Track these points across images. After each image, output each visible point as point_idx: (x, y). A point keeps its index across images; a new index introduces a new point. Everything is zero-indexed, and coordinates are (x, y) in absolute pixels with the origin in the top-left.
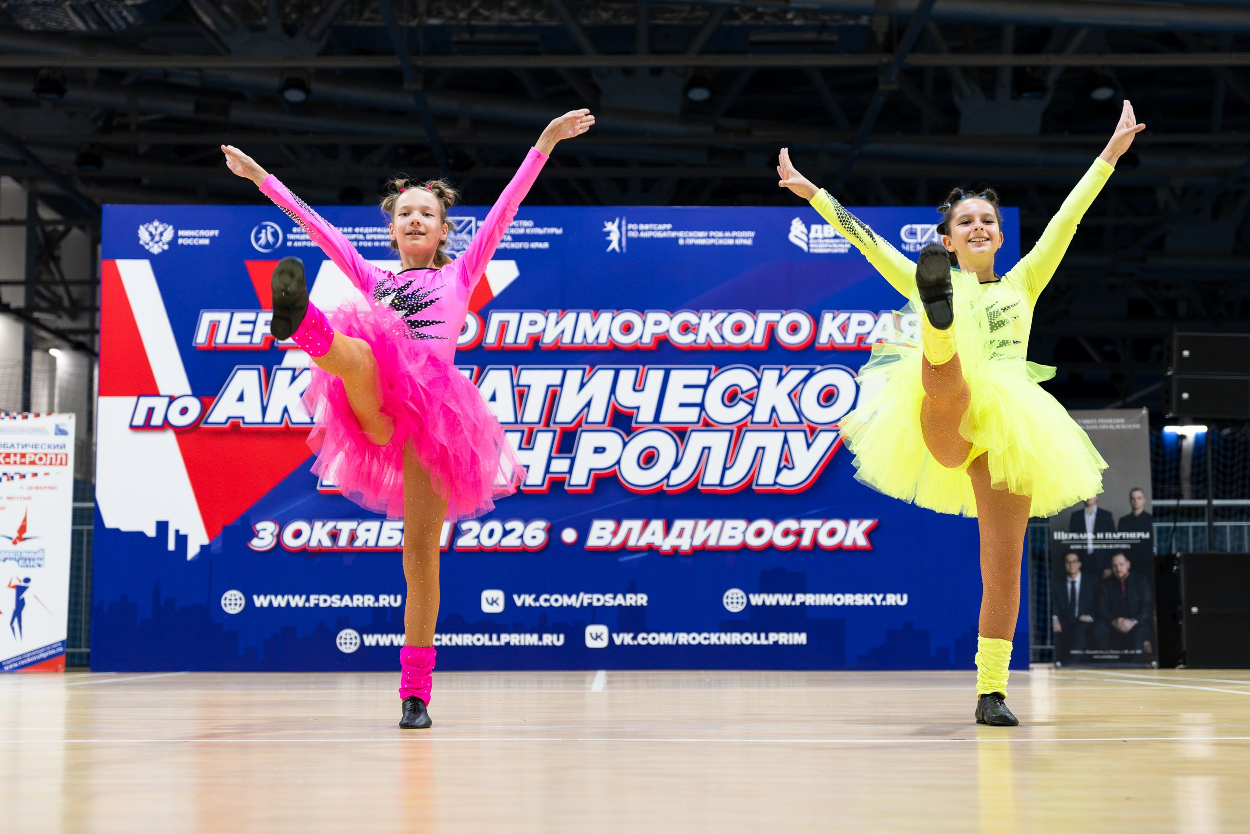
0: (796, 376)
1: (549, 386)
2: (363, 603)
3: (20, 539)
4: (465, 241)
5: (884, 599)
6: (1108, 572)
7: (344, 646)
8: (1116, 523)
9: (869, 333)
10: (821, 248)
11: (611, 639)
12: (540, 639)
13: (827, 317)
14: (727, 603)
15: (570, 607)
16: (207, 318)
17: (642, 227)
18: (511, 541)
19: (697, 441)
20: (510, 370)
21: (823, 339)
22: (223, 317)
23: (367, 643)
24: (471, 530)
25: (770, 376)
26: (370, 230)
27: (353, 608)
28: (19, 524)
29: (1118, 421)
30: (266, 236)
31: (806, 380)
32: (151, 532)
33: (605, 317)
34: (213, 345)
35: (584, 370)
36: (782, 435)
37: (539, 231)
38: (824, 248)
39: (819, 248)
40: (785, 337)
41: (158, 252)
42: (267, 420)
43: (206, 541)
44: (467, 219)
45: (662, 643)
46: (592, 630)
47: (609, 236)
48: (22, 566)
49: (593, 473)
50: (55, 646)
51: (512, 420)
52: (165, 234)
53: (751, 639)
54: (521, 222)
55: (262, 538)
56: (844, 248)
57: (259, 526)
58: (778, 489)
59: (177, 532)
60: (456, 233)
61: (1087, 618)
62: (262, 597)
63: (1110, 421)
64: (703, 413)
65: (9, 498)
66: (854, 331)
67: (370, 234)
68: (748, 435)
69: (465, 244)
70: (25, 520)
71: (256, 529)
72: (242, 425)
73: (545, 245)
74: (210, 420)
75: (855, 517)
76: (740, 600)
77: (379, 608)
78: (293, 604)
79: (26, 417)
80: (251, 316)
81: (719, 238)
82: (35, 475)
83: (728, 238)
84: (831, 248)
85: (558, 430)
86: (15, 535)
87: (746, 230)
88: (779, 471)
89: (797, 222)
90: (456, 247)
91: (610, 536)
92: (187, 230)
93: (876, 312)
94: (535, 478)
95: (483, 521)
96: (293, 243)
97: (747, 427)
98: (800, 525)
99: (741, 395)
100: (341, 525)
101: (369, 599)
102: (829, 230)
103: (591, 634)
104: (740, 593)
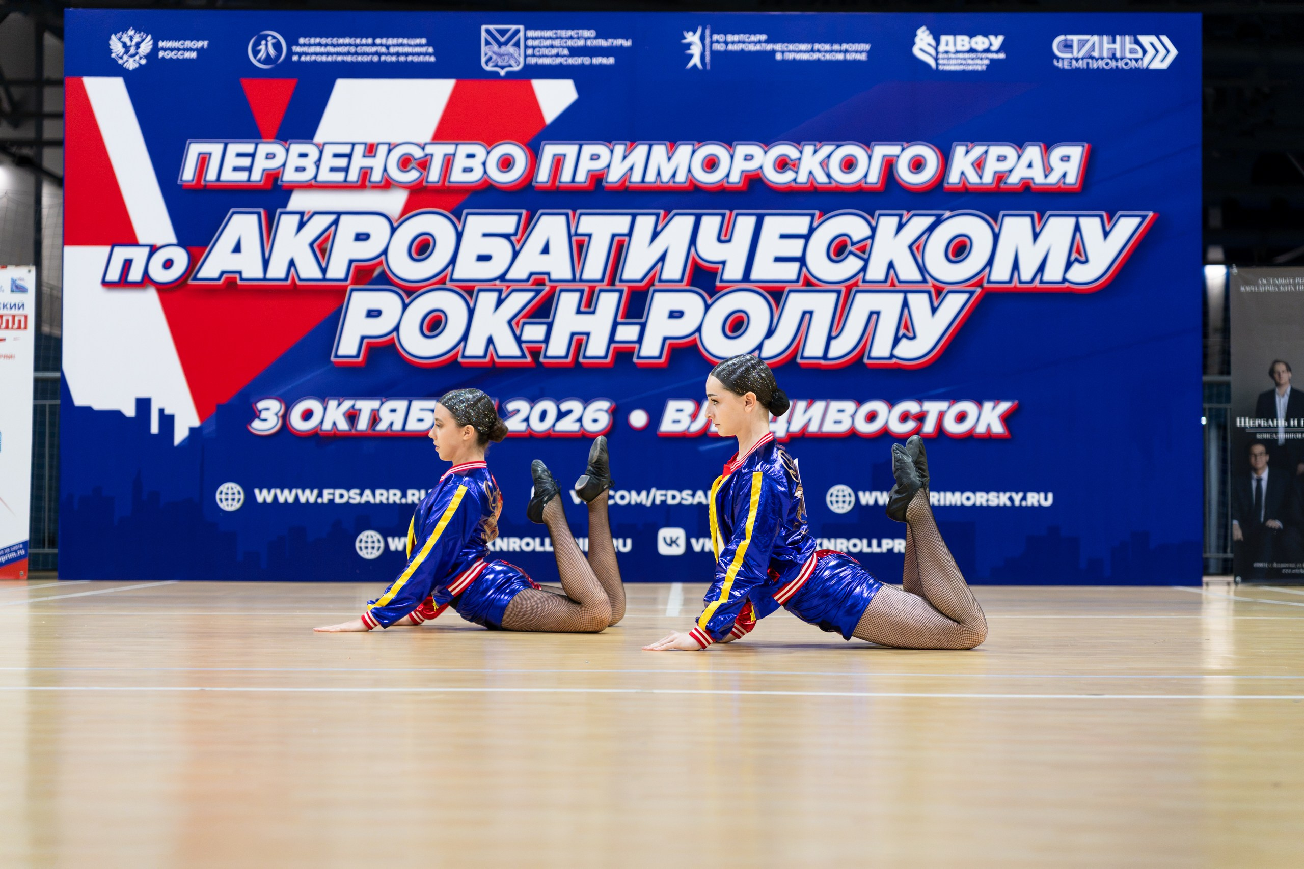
0: (919, 224)
1: (614, 236)
2: (388, 499)
4: (512, 54)
5: (1024, 498)
6: (1302, 468)
7: (364, 551)
9: (1011, 171)
11: (689, 545)
13: (960, 150)
14: (831, 502)
15: (639, 506)
16: (195, 149)
17: (730, 38)
18: (568, 425)
19: (796, 303)
20: (567, 215)
21: (954, 178)
22: (214, 149)
23: (392, 547)
24: (519, 411)
25: (888, 224)
26: (395, 41)
27: (375, 505)
30: (266, 49)
31: (931, 229)
32: (130, 411)
33: (684, 150)
34: (203, 183)
35: (658, 215)
36: (900, 297)
37: (603, 43)
38: (955, 65)
39: (951, 65)
40: (905, 174)
41: (134, 68)
42: (269, 276)
43: (196, 422)
44: (514, 27)
46: (665, 533)
47: (689, 49)
49: (668, 342)
50: (16, 548)
51: (569, 276)
52: (142, 46)
53: (862, 546)
54: (580, 31)
55: (265, 420)
56: (981, 65)
57: (261, 405)
58: (895, 363)
59: (161, 411)
60: (500, 44)
61: (1275, 524)
62: (265, 491)
64: (804, 269)
66: (992, 167)
67: (394, 46)
68: (859, 296)
69: (512, 59)
71: (257, 408)
72: (239, 282)
73: (611, 61)
74: (201, 275)
75: (990, 398)
76: (847, 499)
77: (407, 504)
78: (303, 500)
80: (248, 148)
81: (826, 52)
83: (837, 52)
84: (964, 65)
85: (626, 289)
87: (859, 42)
88: (896, 341)
89: (923, 32)
90: (500, 63)
91: (688, 420)
92: (170, 41)
93: (1020, 144)
94: (597, 348)
95: (533, 400)
96: (300, 57)
97: (858, 286)
98: (921, 408)
99: (851, 247)
100: (360, 404)
101: (395, 495)
102: (963, 42)
103: (665, 539)
104: (847, 490)
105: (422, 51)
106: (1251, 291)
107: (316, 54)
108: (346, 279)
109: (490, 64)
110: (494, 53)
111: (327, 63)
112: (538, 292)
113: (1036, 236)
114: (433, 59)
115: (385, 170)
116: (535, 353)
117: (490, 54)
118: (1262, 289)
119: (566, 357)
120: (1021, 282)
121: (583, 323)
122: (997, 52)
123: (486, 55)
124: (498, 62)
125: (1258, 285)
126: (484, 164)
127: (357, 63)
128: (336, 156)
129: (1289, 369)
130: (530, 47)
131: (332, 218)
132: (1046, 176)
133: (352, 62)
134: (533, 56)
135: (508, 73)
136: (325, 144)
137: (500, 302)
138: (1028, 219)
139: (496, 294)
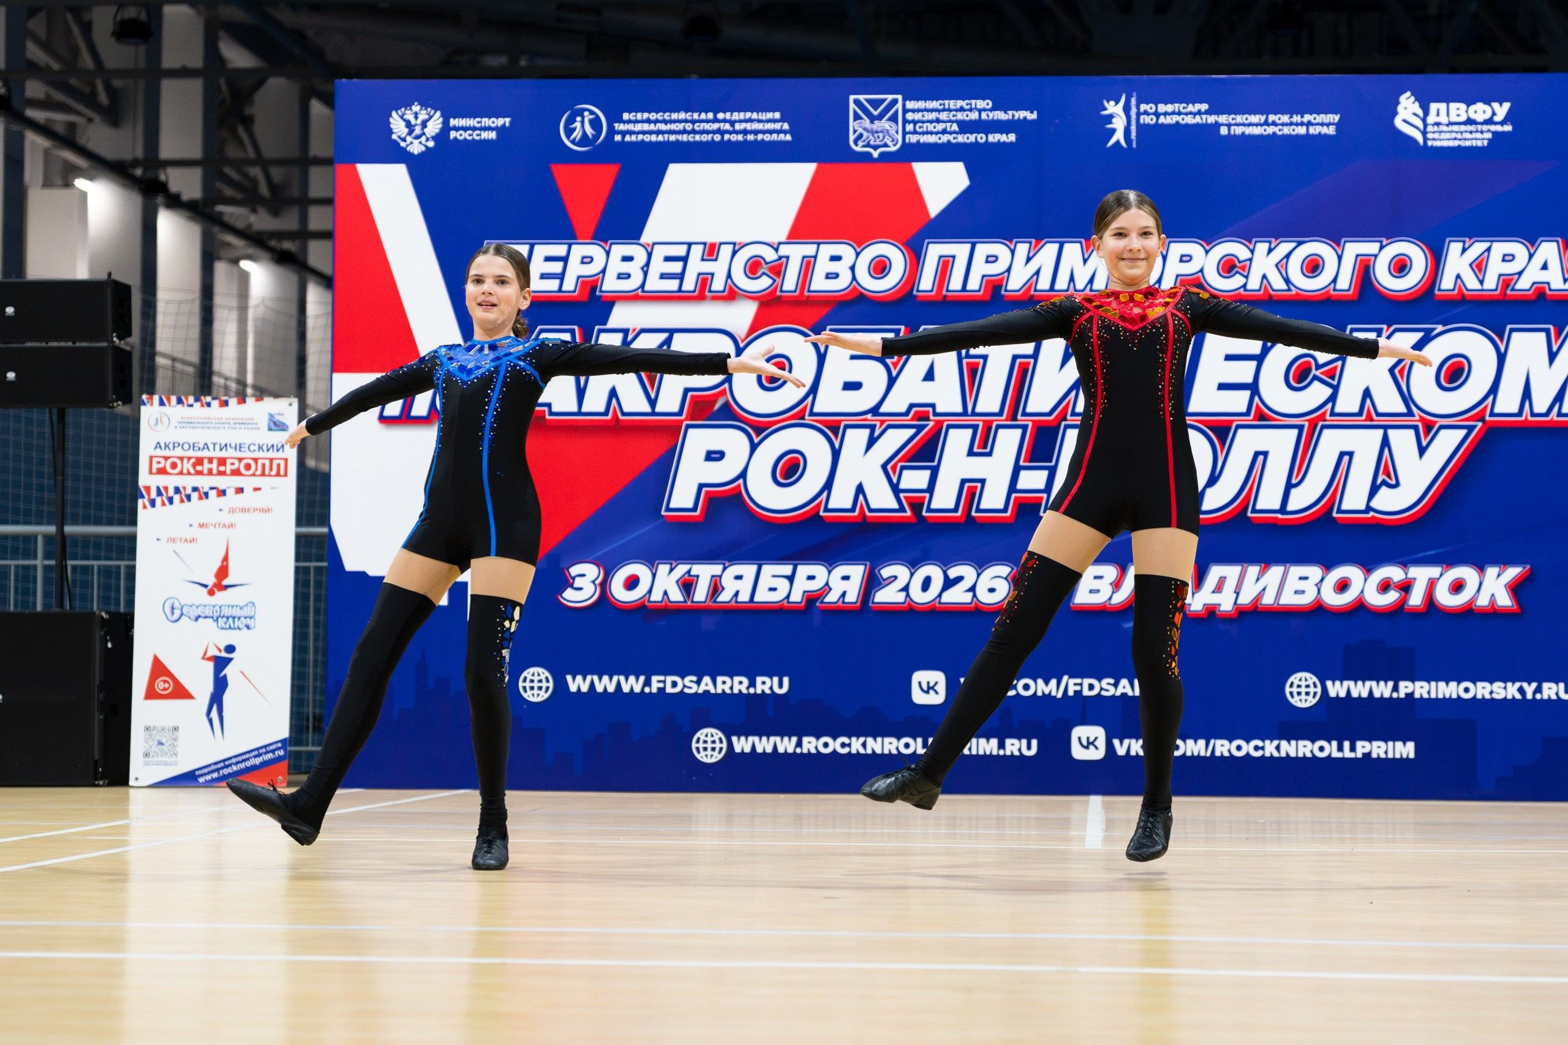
1: (1015, 357)
2: (731, 688)
3: (220, 587)
4: (888, 131)
5: (1539, 690)
7: (702, 753)
9: (1520, 273)
10: (1443, 140)
11: (1110, 747)
12: (1002, 745)
13: (1455, 248)
14: (1292, 694)
15: (1047, 697)
17: (1162, 108)
18: (957, 596)
19: (1246, 442)
21: (1447, 283)
23: (738, 749)
24: (896, 577)
26: (742, 116)
27: (716, 694)
28: (218, 564)
30: (582, 127)
36: (1380, 433)
37: (1000, 115)
38: (1448, 140)
39: (1442, 140)
40: (1383, 277)
41: (420, 151)
42: (584, 409)
44: (890, 97)
45: (1189, 754)
46: (1080, 732)
47: (1111, 123)
48: (223, 628)
50: (274, 747)
51: (960, 410)
52: (429, 124)
53: (1330, 749)
54: (973, 101)
55: (580, 589)
56: (1481, 140)
57: (574, 570)
58: (1373, 517)
60: (873, 119)
62: (579, 678)
64: (1256, 399)
65: (202, 526)
66: (1496, 268)
67: (740, 121)
68: (1326, 432)
69: (887, 137)
70: (226, 558)
71: (569, 574)
72: (548, 417)
73: (1012, 137)
75: (1494, 562)
76: (1312, 690)
77: (756, 695)
78: (626, 689)
79: (225, 404)
80: (560, 250)
81: (1283, 124)
82: (240, 490)
83: (1297, 124)
84: (1460, 140)
85: (1030, 425)
86: (211, 581)
87: (1326, 112)
88: (1374, 490)
89: (1409, 98)
90: (872, 143)
91: (1110, 589)
92: (463, 118)
93: (1531, 240)
94: (994, 498)
95: (914, 564)
96: (623, 137)
97: (1325, 420)
98: (1406, 574)
99: (1316, 370)
100: (697, 569)
101: (741, 683)
102: (1458, 110)
103: (1079, 739)
104: (1312, 678)
105: (776, 128)
107: (644, 133)
108: (680, 413)
109: (860, 143)
110: (865, 129)
111: (658, 143)
112: (920, 428)
113: (1552, 356)
114: (788, 137)
115: (729, 276)
116: (916, 505)
117: (860, 130)
119: (956, 510)
120: (1533, 415)
121: (976, 467)
122: (1502, 123)
123: (855, 131)
124: (870, 140)
126: (852, 268)
127: (696, 143)
128: (668, 259)
130: (909, 122)
131: (665, 335)
132: (1565, 281)
133: (688, 142)
134: (915, 132)
135: (881, 154)
136: (654, 244)
137: (872, 442)
138: (1543, 335)
139: (867, 432)
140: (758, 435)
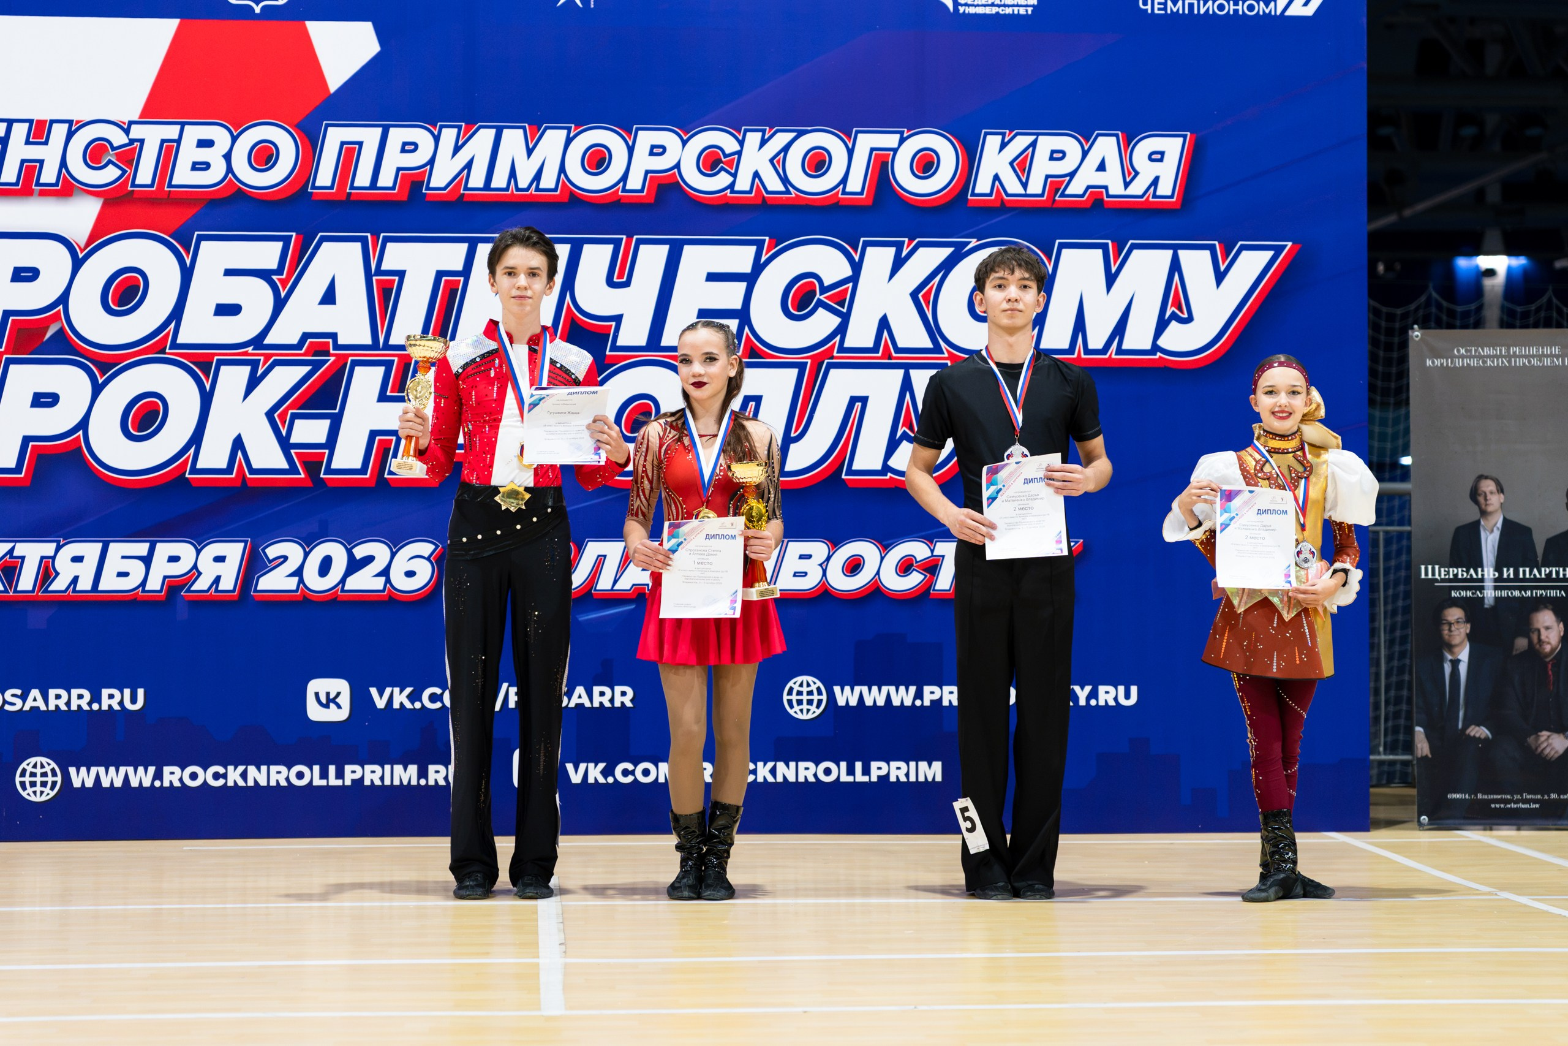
0: (928, 259)
1: (440, 274)
2: (68, 704)
5: (1094, 694)
6: (1521, 643)
7: (30, 789)
8: (1540, 549)
9: (1072, 175)
10: (979, 5)
12: (423, 773)
13: (993, 142)
14: (790, 702)
18: (365, 581)
20: (364, 241)
21: (983, 185)
23: (77, 783)
24: (285, 558)
25: (879, 258)
27: (49, 712)
29: (1547, 351)
31: (947, 266)
33: (554, 138)
36: (900, 373)
39: (977, 5)
40: (906, 180)
51: (368, 341)
53: (839, 772)
56: (1025, 6)
58: (890, 479)
61: (1481, 732)
63: (1533, 351)
64: (747, 330)
66: (1042, 168)
68: (834, 374)
76: (815, 697)
77: (100, 712)
84: (999, 6)
88: (893, 445)
93: (1086, 135)
95: (308, 543)
97: (833, 357)
98: (932, 551)
99: (820, 295)
100: (21, 549)
101: (80, 697)
104: (816, 683)
106: (1442, 364)
112: (316, 365)
113: (1111, 279)
115: (63, 164)
116: (312, 464)
118: (1459, 363)
119: (363, 470)
120: (1087, 351)
121: (389, 416)
125: (1453, 357)
126: (228, 157)
129: (1501, 490)
132: (1127, 185)
135: (266, 9)
137: (253, 383)
138: (1099, 253)
139: (247, 369)
140: (102, 374)
